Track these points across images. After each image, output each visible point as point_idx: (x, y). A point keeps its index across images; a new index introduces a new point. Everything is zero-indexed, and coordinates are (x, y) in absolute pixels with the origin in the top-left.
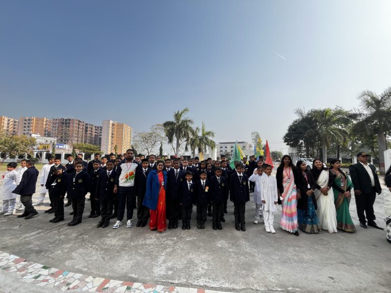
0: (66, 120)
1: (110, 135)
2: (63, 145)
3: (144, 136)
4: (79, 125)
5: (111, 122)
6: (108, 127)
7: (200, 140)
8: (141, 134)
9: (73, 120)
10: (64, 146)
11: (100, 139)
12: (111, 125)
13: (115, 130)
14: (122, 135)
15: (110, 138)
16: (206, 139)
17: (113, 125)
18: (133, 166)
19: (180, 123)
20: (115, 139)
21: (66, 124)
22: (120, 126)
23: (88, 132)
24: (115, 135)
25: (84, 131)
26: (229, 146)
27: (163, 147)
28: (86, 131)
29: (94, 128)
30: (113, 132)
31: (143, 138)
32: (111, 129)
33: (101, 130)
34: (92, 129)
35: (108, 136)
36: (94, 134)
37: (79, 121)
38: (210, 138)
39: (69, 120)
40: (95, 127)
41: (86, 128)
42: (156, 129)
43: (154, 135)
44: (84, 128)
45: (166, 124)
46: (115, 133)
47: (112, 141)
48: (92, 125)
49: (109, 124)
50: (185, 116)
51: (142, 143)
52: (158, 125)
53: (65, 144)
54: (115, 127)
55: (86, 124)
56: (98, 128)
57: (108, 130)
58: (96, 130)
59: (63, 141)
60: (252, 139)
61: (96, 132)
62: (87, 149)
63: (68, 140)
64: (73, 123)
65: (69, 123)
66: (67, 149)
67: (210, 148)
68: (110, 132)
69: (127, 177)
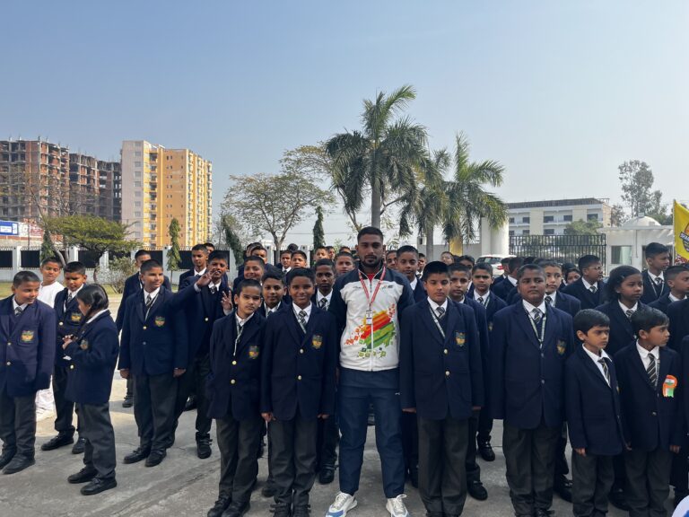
0: (14, 145)
1: (147, 187)
2: (10, 225)
3: (261, 188)
4: (51, 160)
5: (148, 147)
6: (139, 164)
7: (451, 194)
8: (251, 180)
9: (34, 143)
10: (15, 226)
11: (118, 202)
12: (146, 157)
13: (161, 170)
14: (183, 187)
15: (147, 196)
16: (474, 191)
17: (153, 156)
18: (387, 294)
19: (382, 140)
20: (161, 200)
21: (14, 157)
22: (175, 160)
23: (80, 183)
24: (161, 190)
25: (68, 179)
26: (537, 215)
27: (323, 223)
28: (74, 178)
29: (97, 170)
30: (153, 178)
31: (258, 193)
32: (146, 169)
33: (118, 174)
34: (89, 170)
35: (139, 194)
36: (97, 186)
37: (52, 148)
38: (487, 187)
39: (23, 144)
40: (100, 163)
41: (74, 168)
42: (299, 162)
43: (292, 184)
44: (68, 169)
45: (335, 146)
46: (161, 181)
47: (153, 207)
48: (89, 158)
49: (140, 153)
50: (401, 114)
51: (256, 212)
52: (303, 150)
53: (15, 219)
54: (161, 161)
55: (73, 157)
56: (109, 165)
57: (139, 174)
58: (101, 173)
59: (10, 211)
60: (625, 188)
61: (102, 182)
62: (93, 234)
63: (23, 209)
64: (35, 154)
65: (23, 156)
66: (21, 235)
67: (485, 221)
68: (146, 177)
69: (366, 335)
